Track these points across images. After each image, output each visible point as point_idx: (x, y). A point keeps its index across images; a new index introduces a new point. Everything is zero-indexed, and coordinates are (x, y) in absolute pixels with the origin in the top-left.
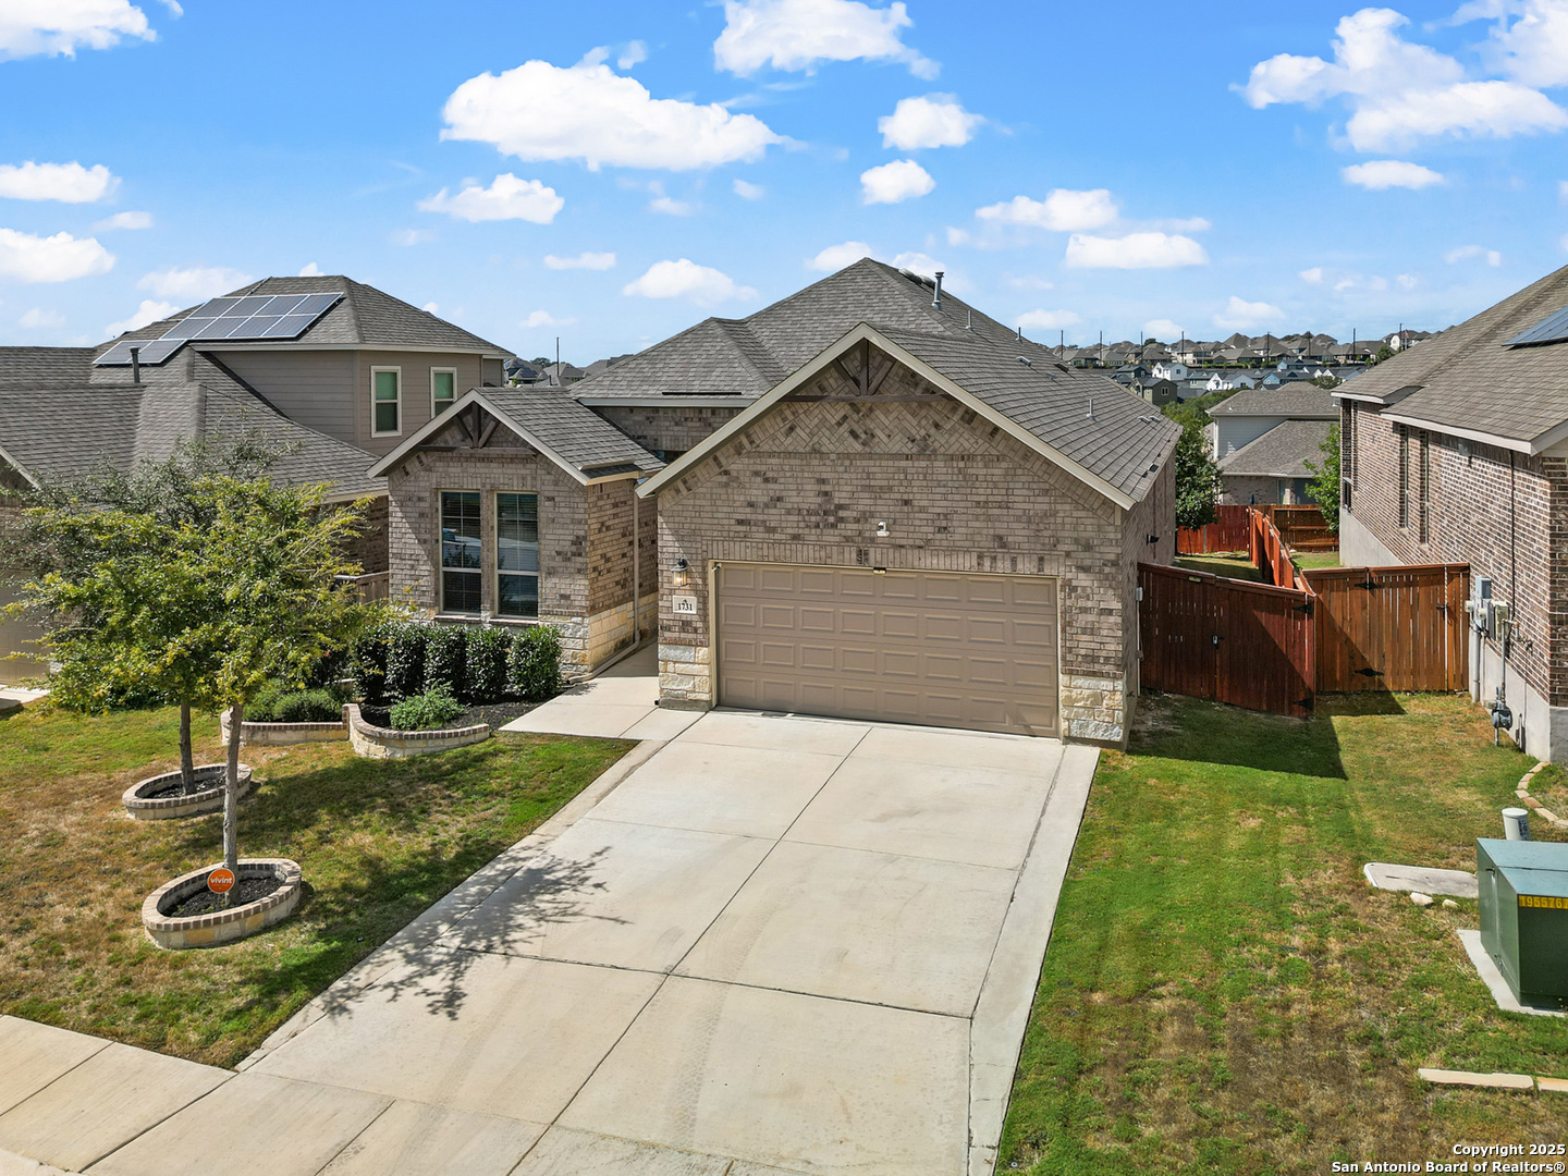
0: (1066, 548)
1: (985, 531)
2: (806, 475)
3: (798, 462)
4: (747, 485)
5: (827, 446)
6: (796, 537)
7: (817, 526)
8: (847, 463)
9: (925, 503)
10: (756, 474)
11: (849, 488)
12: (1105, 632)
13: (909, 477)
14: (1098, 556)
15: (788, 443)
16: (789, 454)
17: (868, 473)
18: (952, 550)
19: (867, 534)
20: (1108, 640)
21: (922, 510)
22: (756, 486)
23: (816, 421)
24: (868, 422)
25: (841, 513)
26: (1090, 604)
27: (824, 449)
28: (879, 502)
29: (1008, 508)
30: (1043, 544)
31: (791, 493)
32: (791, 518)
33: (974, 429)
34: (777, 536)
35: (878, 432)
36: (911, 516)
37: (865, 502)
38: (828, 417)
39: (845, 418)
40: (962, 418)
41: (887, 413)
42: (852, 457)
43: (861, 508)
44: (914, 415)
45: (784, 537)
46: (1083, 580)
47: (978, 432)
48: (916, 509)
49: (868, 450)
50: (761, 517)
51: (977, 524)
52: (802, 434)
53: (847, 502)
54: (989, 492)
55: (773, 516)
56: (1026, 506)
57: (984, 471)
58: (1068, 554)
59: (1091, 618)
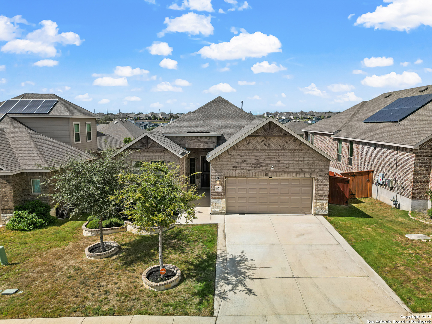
0: (317, 171)
1: (298, 168)
2: (252, 155)
3: (250, 152)
4: (236, 158)
5: (258, 148)
6: (249, 170)
7: (255, 167)
8: (263, 152)
9: (283, 161)
10: (239, 155)
11: (263, 158)
12: (325, 190)
13: (279, 155)
14: (324, 173)
15: (248, 147)
16: (248, 150)
17: (269, 154)
18: (289, 173)
19: (268, 169)
20: (326, 191)
21: (282, 163)
22: (238, 158)
23: (255, 141)
24: (269, 141)
25: (261, 164)
26: (322, 184)
27: (257, 148)
28: (271, 161)
29: (303, 162)
30: (312, 170)
31: (248, 159)
32: (248, 166)
33: (296, 143)
34: (244, 170)
35: (271, 144)
36: (280, 164)
37: (268, 161)
38: (259, 140)
39: (263, 140)
40: (293, 141)
41: (274, 139)
42: (265, 150)
43: (266, 163)
44: (281, 140)
45: (246, 170)
46: (320, 178)
48: (281, 163)
49: (269, 148)
50: (240, 166)
51: (296, 166)
52: (252, 145)
53: (263, 161)
54: (299, 158)
55: (243, 165)
56: (308, 161)
57: (298, 153)
58: (317, 172)
59: (322, 187)
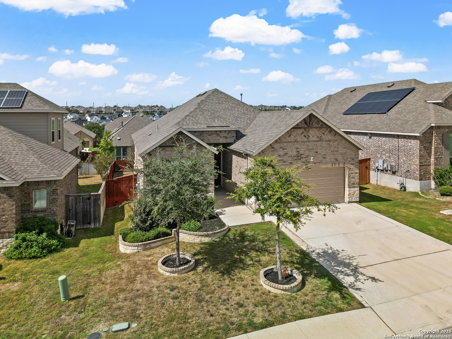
0: (349, 160)
1: (333, 158)
2: (293, 147)
3: (291, 144)
4: (279, 151)
5: (299, 139)
6: (291, 163)
7: (296, 160)
8: (303, 143)
9: (321, 152)
10: (281, 147)
11: (303, 150)
12: (356, 178)
13: (317, 146)
14: (355, 161)
15: (289, 139)
16: (290, 142)
17: (308, 146)
18: (326, 163)
19: (308, 161)
20: (357, 179)
21: (320, 154)
22: (280, 151)
23: (296, 133)
24: (308, 133)
25: (302, 156)
26: (353, 172)
28: (310, 153)
29: (338, 152)
30: (345, 160)
31: (290, 152)
32: (290, 158)
33: (331, 134)
34: (286, 163)
35: (310, 136)
36: (318, 155)
37: (307, 153)
38: (299, 132)
39: (303, 132)
40: (329, 132)
41: (312, 131)
42: (304, 142)
43: (306, 154)
44: (318, 131)
45: (288, 163)
46: (352, 167)
47: (332, 135)
48: (319, 154)
49: (308, 140)
50: (282, 159)
51: (332, 156)
52: (293, 137)
53: (303, 153)
54: (334, 148)
55: (285, 158)
56: (341, 151)
57: (333, 144)
58: (349, 161)
59: (353, 175)
